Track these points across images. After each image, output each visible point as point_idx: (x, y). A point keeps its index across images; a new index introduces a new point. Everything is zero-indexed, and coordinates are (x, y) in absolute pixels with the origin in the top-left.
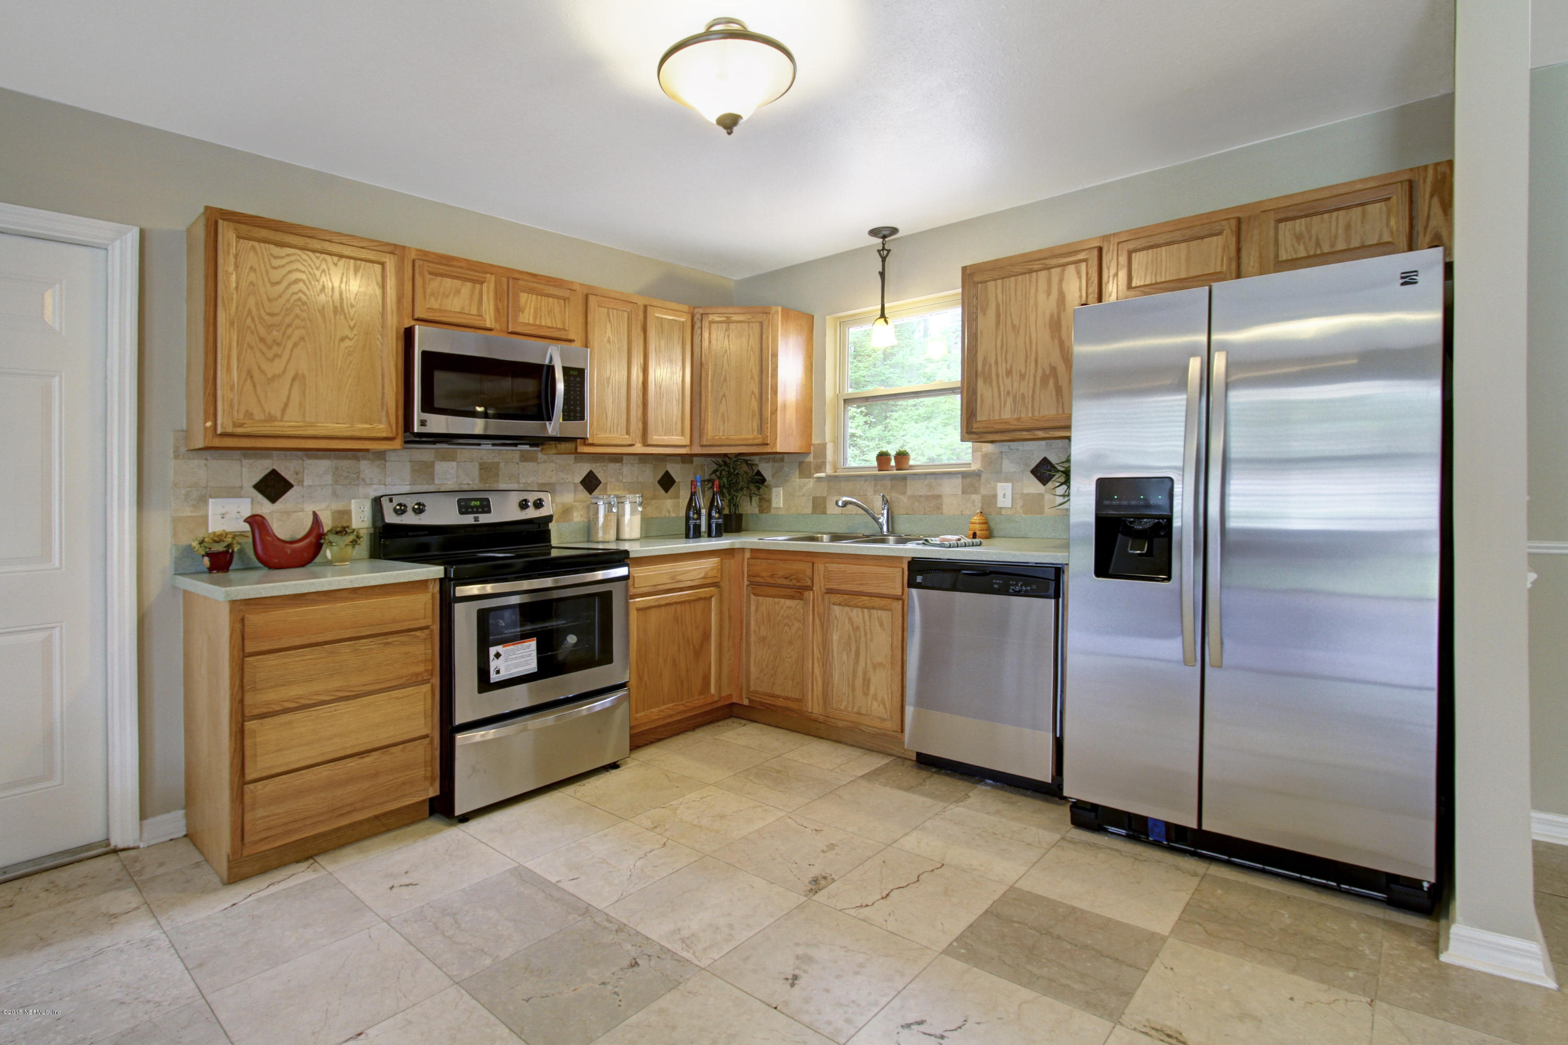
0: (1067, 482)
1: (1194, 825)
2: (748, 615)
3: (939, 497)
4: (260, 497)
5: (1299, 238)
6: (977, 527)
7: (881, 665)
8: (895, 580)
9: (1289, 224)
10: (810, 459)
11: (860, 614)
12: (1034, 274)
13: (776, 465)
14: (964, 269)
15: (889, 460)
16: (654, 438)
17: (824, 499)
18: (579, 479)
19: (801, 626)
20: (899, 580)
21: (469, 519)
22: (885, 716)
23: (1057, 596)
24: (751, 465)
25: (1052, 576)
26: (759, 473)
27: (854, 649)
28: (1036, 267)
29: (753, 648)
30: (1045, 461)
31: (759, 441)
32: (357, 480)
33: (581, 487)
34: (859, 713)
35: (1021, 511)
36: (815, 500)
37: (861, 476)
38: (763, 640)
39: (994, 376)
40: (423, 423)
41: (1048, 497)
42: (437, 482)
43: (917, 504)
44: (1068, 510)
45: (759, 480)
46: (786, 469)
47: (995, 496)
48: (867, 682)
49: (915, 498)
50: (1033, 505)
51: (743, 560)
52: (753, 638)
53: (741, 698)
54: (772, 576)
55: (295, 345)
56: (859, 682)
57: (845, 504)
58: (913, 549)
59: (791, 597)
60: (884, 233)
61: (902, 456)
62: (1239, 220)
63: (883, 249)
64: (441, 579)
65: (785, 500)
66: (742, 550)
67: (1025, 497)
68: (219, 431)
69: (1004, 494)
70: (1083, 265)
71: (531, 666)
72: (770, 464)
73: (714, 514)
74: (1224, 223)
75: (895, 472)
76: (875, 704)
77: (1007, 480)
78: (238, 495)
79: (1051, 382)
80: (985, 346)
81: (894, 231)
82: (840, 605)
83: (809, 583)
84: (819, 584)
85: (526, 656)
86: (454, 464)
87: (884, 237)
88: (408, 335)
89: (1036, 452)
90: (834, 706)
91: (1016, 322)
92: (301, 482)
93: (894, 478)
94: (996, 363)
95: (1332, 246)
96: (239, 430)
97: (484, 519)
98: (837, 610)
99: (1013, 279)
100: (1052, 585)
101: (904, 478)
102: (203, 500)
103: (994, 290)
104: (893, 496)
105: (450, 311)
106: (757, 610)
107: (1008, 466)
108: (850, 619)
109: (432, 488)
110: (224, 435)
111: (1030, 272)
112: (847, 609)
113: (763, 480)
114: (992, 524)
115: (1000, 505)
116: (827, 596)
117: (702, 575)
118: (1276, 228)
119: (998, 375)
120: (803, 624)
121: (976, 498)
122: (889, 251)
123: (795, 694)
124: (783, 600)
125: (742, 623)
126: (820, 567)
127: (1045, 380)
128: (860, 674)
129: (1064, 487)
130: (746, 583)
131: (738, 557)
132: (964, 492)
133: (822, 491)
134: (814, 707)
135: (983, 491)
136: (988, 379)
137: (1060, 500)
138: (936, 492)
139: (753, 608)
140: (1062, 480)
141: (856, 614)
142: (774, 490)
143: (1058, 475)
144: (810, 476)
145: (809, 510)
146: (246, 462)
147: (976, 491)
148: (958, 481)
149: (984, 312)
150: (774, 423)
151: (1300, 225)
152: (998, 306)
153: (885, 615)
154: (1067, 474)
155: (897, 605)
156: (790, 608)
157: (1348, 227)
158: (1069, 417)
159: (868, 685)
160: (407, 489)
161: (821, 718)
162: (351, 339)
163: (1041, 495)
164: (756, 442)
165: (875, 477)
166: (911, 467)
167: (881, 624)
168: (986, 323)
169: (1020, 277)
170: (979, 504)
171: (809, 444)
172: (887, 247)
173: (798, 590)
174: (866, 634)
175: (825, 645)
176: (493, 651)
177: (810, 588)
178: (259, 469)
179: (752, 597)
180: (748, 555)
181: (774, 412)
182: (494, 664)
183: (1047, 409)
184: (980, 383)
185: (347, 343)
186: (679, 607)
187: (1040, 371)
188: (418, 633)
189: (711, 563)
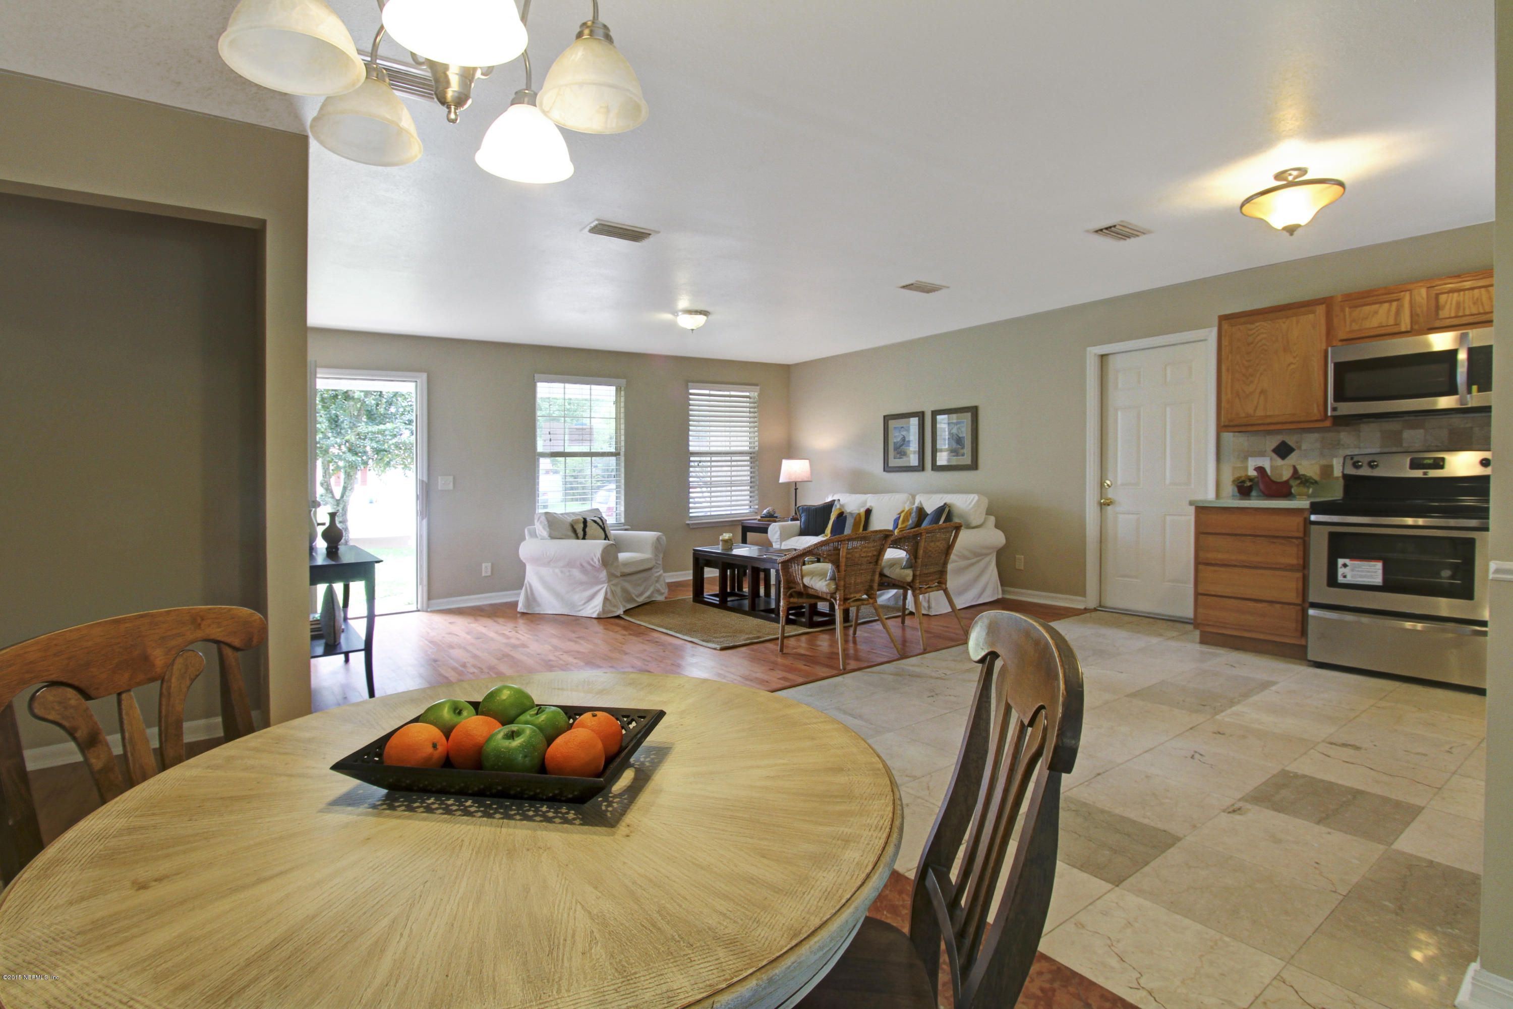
4: (1274, 456)
21: (1418, 473)
32: (1338, 445)
40: (1334, 409)
42: (1405, 445)
55: (1261, 374)
64: (1309, 509)
68: (1223, 424)
71: (1378, 580)
78: (1264, 456)
85: (1372, 572)
86: (1422, 431)
92: (1299, 448)
97: (1434, 473)
102: (1246, 459)
105: (1370, 328)
109: (1400, 449)
146: (1268, 437)
160: (1378, 450)
162: (1294, 364)
176: (1341, 561)
178: (1273, 442)
182: (1341, 571)
185: (1292, 366)
188: (1294, 540)
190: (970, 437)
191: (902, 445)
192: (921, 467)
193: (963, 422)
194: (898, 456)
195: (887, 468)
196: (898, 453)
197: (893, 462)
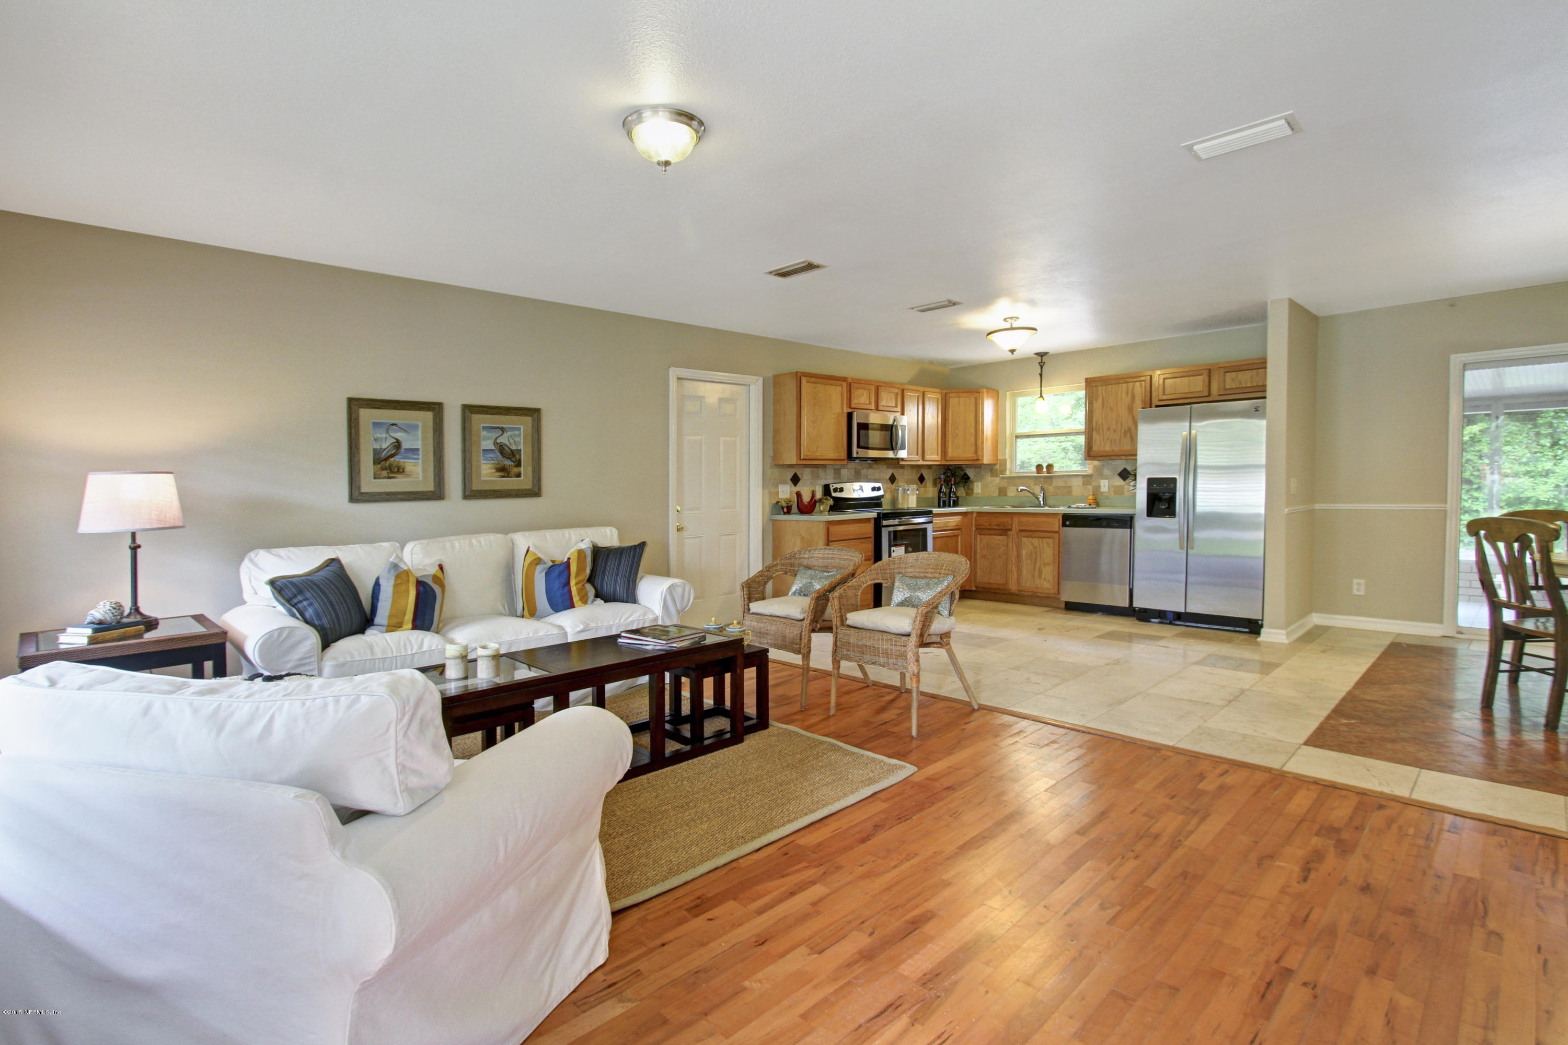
0: (1135, 480)
1: (1183, 611)
2: (975, 545)
3: (1070, 487)
5: (1233, 380)
6: (1091, 501)
7: (1048, 564)
8: (1056, 524)
9: (1229, 374)
10: (997, 467)
11: (1037, 541)
12: (1120, 385)
13: (977, 470)
14: (1086, 379)
15: (1043, 468)
16: (928, 457)
17: (1005, 489)
18: (888, 477)
19: (1005, 548)
20: (1057, 525)
22: (1049, 587)
23: (1131, 528)
24: (962, 470)
25: (1129, 519)
26: (966, 474)
27: (1034, 557)
28: (1121, 382)
29: (978, 561)
30: (1125, 470)
31: (975, 458)
32: (818, 477)
33: (889, 481)
34: (1037, 587)
35: (1113, 494)
36: (1000, 489)
37: (1026, 477)
38: (984, 556)
39: (1101, 430)
40: (857, 453)
41: (1126, 487)
43: (1058, 491)
44: (1135, 493)
45: (966, 479)
46: (983, 472)
47: (1099, 487)
48: (1040, 572)
49: (1058, 488)
50: (1119, 491)
51: (972, 518)
52: (978, 556)
53: (971, 587)
54: (990, 525)
56: (1037, 573)
57: (1022, 490)
58: (1063, 509)
59: (1001, 535)
60: (1042, 355)
61: (1050, 467)
62: (1210, 371)
63: (1042, 362)
64: (875, 518)
65: (982, 489)
66: (972, 513)
67: (1115, 487)
68: (802, 458)
69: (1104, 485)
70: (1143, 383)
72: (973, 470)
73: (952, 495)
74: (1204, 371)
75: (1046, 474)
76: (1045, 583)
77: (1106, 478)
78: (789, 483)
79: (1128, 434)
80: (1097, 416)
81: (1046, 353)
82: (1027, 537)
83: (1010, 527)
84: (1015, 527)
87: (1042, 356)
88: (850, 416)
89: (1121, 465)
90: (1023, 585)
91: (1112, 406)
92: (803, 478)
93: (1045, 477)
94: (1102, 424)
95: (1246, 384)
96: (807, 458)
98: (1024, 539)
99: (1110, 386)
100: (1129, 523)
101: (1051, 477)
102: (777, 486)
103: (1101, 390)
104: (1046, 486)
105: (861, 403)
106: (981, 542)
107: (1106, 472)
108: (1032, 544)
110: (804, 459)
111: (1119, 383)
112: (1030, 539)
113: (969, 478)
114: (1099, 501)
115: (1102, 491)
116: (1020, 533)
117: (955, 524)
118: (1224, 375)
119: (1103, 430)
120: (1007, 548)
121: (1090, 487)
122: (1044, 363)
123: (1002, 581)
124: (995, 537)
125: (971, 548)
126: (1016, 520)
127: (1125, 433)
128: (1037, 569)
129: (1134, 482)
130: (974, 529)
131: (969, 516)
132: (1084, 484)
133: (1004, 484)
134: (1013, 587)
135: (1094, 484)
136: (1098, 431)
137: (1132, 488)
138: (1069, 485)
139: (978, 540)
140: (1133, 478)
141: (1036, 541)
142: (976, 484)
143: (1131, 476)
144: (997, 476)
145: (996, 494)
146: (788, 469)
147: (1090, 484)
148: (1080, 479)
149: (1096, 399)
150: (983, 449)
151: (1233, 374)
152: (1103, 398)
153: (1050, 541)
154: (1135, 475)
155: (1057, 535)
156: (999, 540)
157: (1252, 377)
158: (1136, 450)
159: (1041, 574)
161: (1016, 592)
162: (834, 419)
163: (1123, 486)
164: (973, 458)
165: (1035, 477)
166: (1055, 472)
167: (1048, 545)
168: (1097, 405)
169: (1114, 386)
170: (1091, 490)
171: (997, 459)
172: (1043, 361)
173: (1004, 531)
174: (1040, 550)
175: (1019, 557)
177: (1010, 530)
178: (790, 473)
179: (978, 535)
180: (975, 515)
181: (982, 443)
183: (1127, 447)
184: (1094, 433)
186: (947, 539)
187: (1123, 429)
189: (957, 519)
190: (529, 449)
191: (392, 456)
192: (437, 494)
193: (519, 429)
194: (385, 473)
195: (356, 496)
196: (383, 469)
197: (369, 484)
